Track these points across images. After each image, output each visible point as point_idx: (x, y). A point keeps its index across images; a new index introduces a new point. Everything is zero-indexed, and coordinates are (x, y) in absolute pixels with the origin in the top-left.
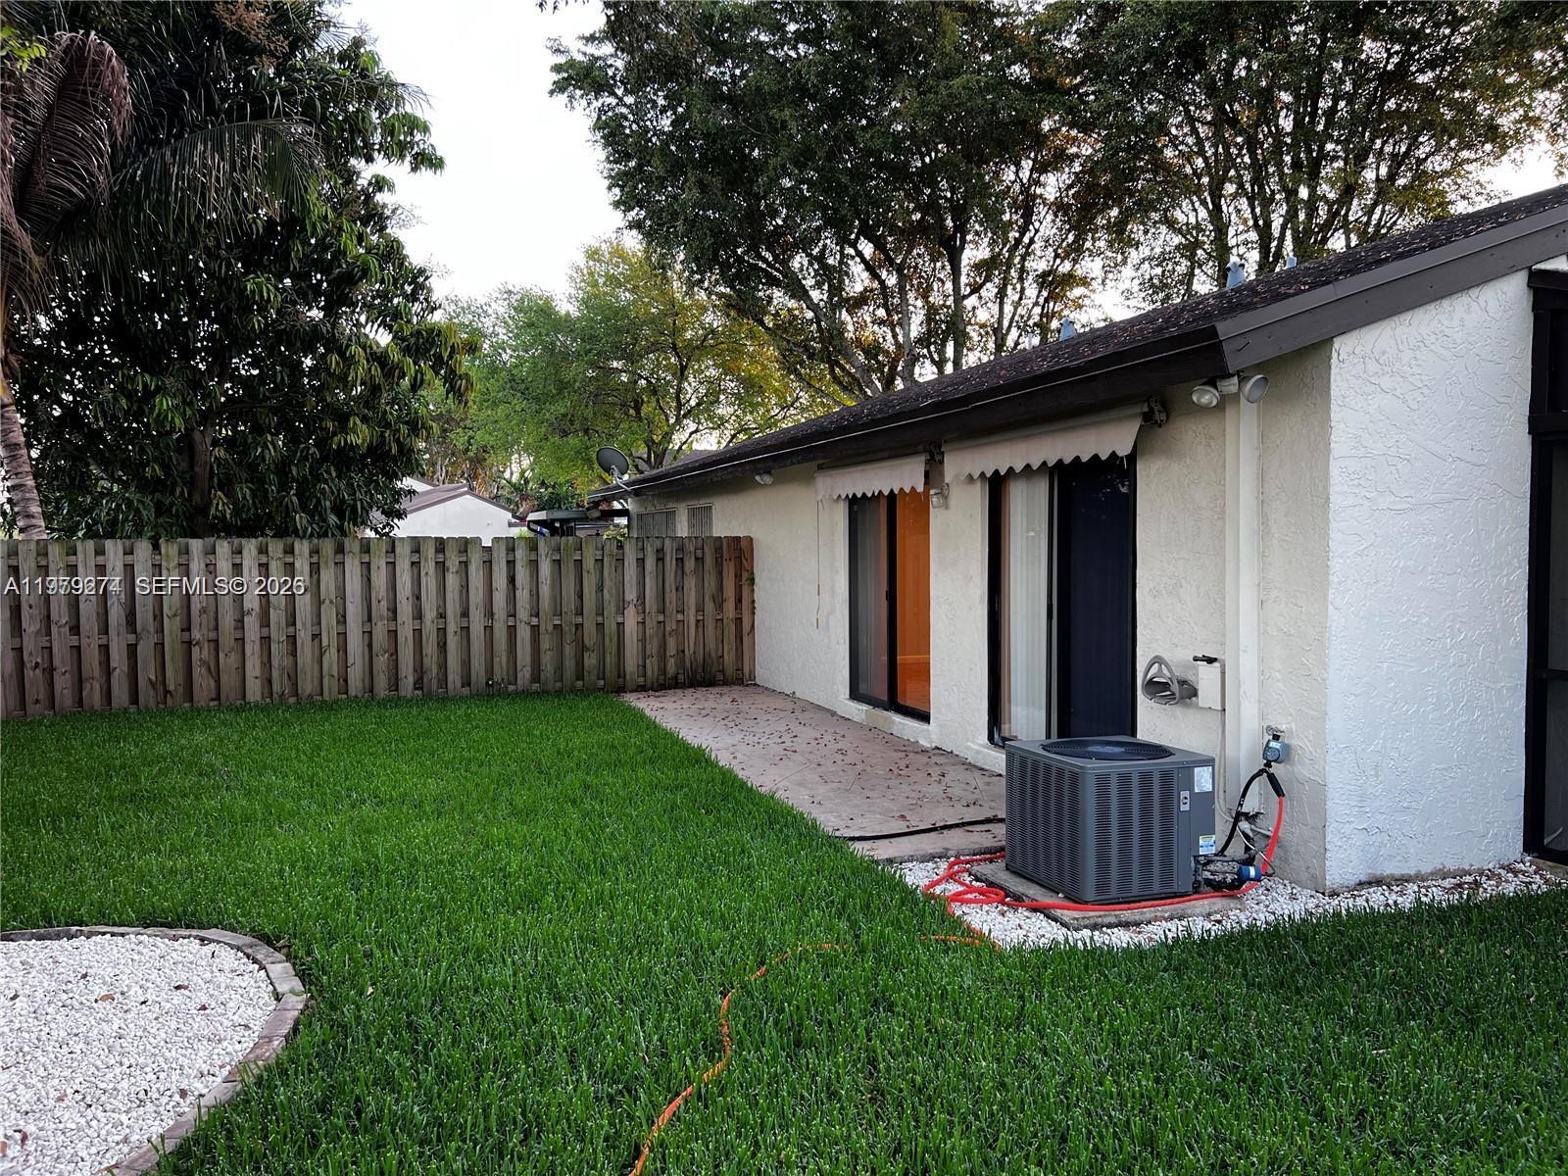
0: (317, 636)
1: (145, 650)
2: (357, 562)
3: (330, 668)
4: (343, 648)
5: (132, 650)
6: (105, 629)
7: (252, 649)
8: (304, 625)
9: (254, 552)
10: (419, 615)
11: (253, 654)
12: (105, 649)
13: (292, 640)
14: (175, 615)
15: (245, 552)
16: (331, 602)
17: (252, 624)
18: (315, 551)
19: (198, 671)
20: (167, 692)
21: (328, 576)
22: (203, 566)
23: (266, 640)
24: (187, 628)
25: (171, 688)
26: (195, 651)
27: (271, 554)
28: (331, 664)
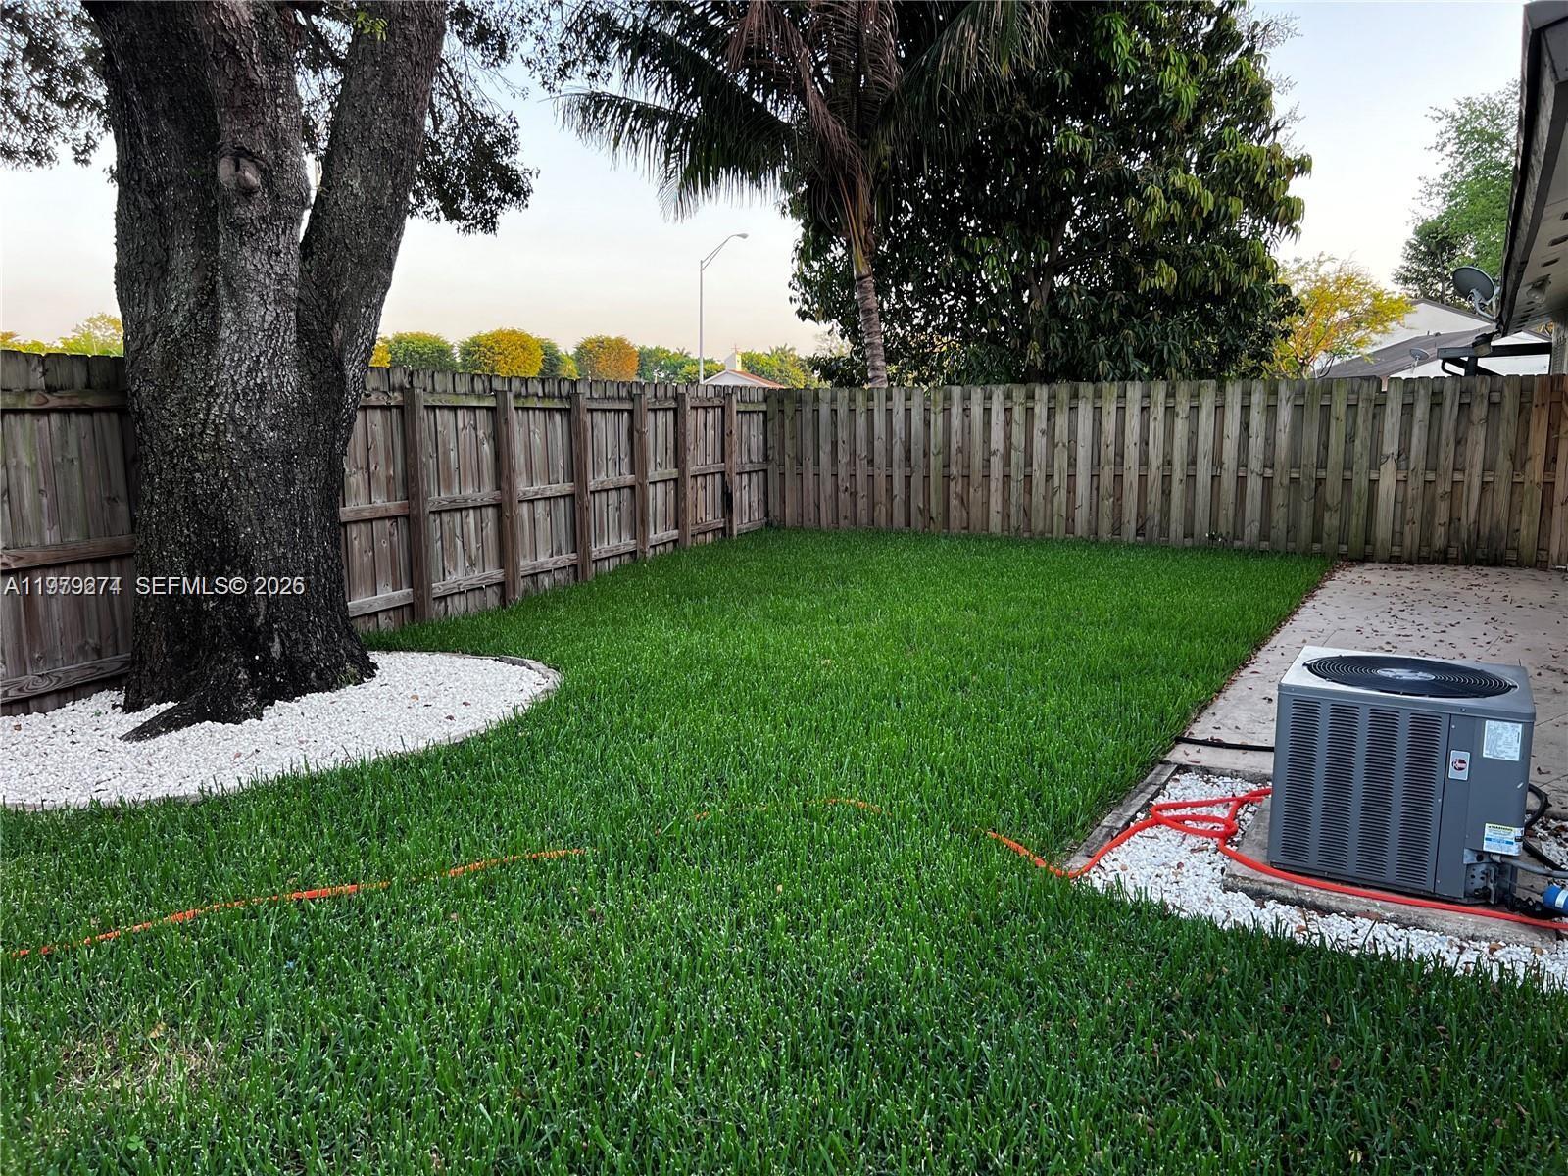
0: (1049, 477)
1: (917, 482)
2: (1089, 407)
3: (1060, 509)
4: (1071, 490)
5: (908, 479)
6: (890, 465)
7: (995, 484)
8: (1039, 466)
9: (1001, 398)
10: (1144, 461)
11: (996, 490)
12: (889, 477)
13: (1028, 478)
14: (938, 453)
15: (994, 397)
16: (1064, 445)
17: (996, 463)
18: (1052, 397)
19: (954, 502)
20: (931, 518)
21: (1062, 420)
22: (961, 410)
23: (1007, 477)
24: (947, 466)
25: (934, 516)
26: (952, 484)
27: (1015, 399)
28: (1060, 504)
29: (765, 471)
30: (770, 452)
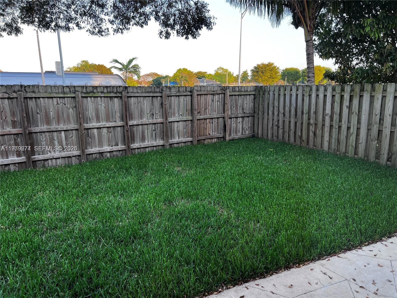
0: (349, 128)
1: (299, 125)
2: (369, 96)
3: (352, 143)
4: (358, 135)
5: (296, 123)
6: (290, 117)
7: (327, 129)
8: (345, 122)
9: (331, 90)
11: (327, 131)
12: (290, 122)
13: (340, 127)
14: (306, 113)
15: (328, 90)
16: (356, 114)
17: (327, 119)
18: (352, 90)
19: (311, 134)
20: (303, 140)
21: (356, 102)
22: (315, 95)
23: (331, 126)
24: (309, 119)
25: (304, 139)
26: (311, 127)
27: (336, 91)
28: (352, 141)
29: (254, 116)
30: (256, 109)
